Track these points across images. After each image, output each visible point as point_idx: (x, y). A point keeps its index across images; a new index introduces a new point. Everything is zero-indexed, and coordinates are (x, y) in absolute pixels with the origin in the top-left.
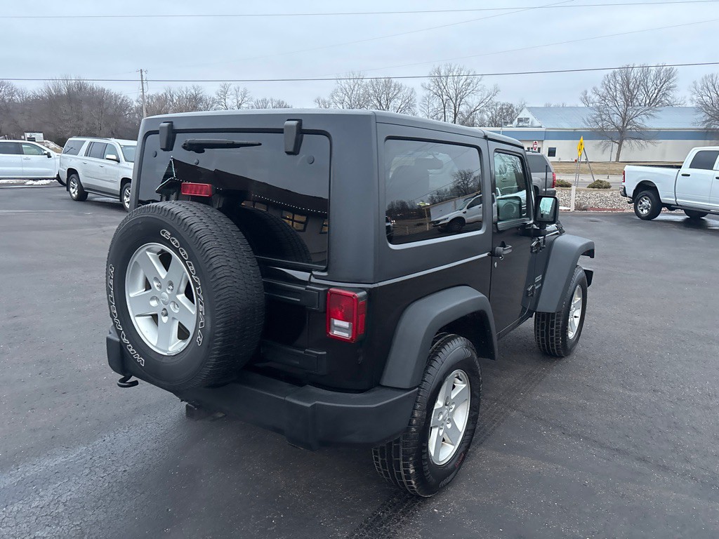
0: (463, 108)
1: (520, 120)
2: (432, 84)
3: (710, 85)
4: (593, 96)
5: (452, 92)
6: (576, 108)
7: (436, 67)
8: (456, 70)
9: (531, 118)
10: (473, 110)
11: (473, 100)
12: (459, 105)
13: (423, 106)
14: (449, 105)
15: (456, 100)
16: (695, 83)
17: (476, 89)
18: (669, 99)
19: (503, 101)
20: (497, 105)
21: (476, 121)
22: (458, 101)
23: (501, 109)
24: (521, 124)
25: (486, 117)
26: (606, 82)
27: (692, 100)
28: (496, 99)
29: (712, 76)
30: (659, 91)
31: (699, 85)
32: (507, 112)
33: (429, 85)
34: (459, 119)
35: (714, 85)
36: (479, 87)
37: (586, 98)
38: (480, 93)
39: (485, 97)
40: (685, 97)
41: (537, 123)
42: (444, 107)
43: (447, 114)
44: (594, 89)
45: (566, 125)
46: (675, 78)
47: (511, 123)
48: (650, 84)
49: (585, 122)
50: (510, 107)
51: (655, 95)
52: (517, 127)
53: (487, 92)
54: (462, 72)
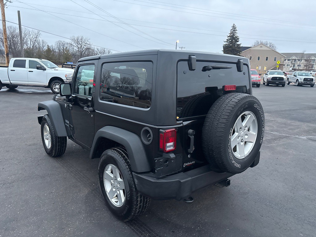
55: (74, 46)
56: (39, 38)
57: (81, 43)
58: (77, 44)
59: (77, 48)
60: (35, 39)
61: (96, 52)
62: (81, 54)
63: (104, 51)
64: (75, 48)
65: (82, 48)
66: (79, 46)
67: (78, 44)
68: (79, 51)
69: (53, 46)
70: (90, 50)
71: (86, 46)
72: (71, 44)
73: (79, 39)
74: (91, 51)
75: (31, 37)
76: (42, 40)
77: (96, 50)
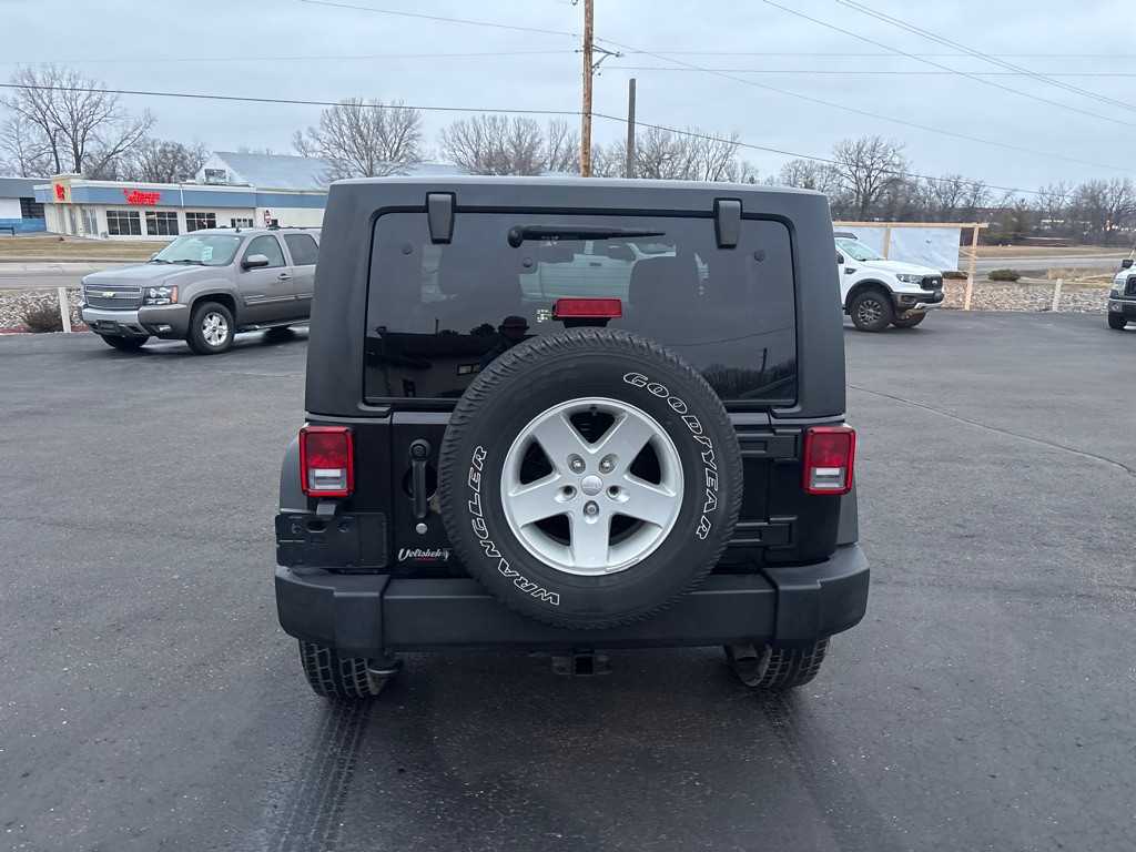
0: (90, 147)
1: (209, 173)
2: (21, 99)
3: (461, 135)
4: (311, 141)
5: (64, 117)
6: (290, 158)
7: (24, 67)
8: (66, 76)
9: (229, 170)
10: (110, 150)
11: (106, 135)
12: (83, 141)
13: (5, 138)
14: (62, 140)
15: (75, 131)
16: (442, 131)
17: (112, 114)
18: (415, 152)
19: (164, 139)
20: (153, 144)
21: (119, 170)
22: (80, 133)
23: (164, 152)
24: (212, 180)
25: (137, 165)
26: (327, 121)
27: (443, 156)
28: (151, 135)
29: (462, 124)
30: (401, 140)
31: (449, 135)
32: (174, 157)
33: (15, 100)
34: (88, 167)
35: (466, 136)
36: (118, 112)
37: (301, 143)
38: (119, 121)
39: (130, 130)
40: (434, 151)
41: (240, 180)
42: (54, 143)
43: (61, 155)
44: (310, 129)
45: (287, 185)
46: (418, 122)
47: (193, 177)
48: (388, 129)
49: (316, 181)
50: (179, 150)
51: (396, 146)
52: (205, 184)
53: (132, 121)
54: (80, 82)
55: (842, 175)
56: (735, 157)
57: (868, 162)
58: (854, 169)
59: (854, 180)
60: (720, 161)
61: (922, 194)
62: (866, 202)
63: (958, 187)
64: (846, 182)
65: (872, 179)
66: (862, 174)
67: (857, 166)
68: (858, 192)
69: (775, 180)
70: (901, 187)
71: (886, 172)
72: (835, 170)
73: (864, 150)
74: (903, 190)
75: (711, 154)
76: (744, 164)
77: (923, 183)
